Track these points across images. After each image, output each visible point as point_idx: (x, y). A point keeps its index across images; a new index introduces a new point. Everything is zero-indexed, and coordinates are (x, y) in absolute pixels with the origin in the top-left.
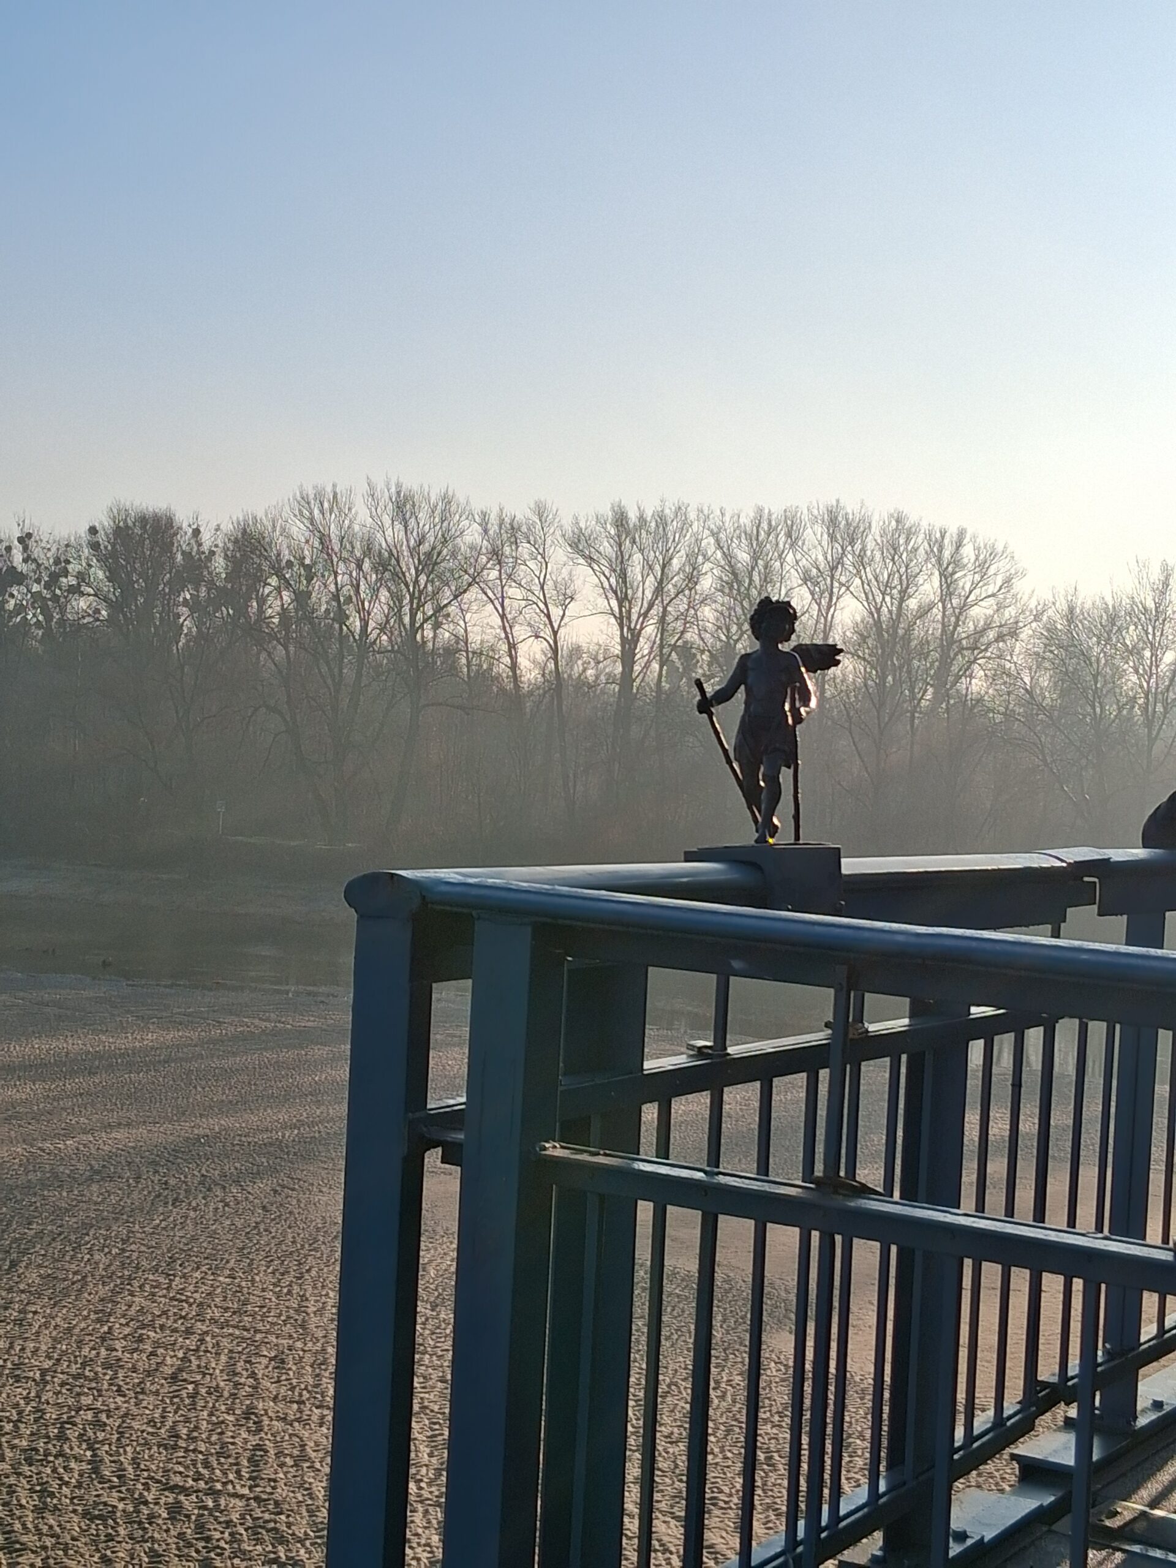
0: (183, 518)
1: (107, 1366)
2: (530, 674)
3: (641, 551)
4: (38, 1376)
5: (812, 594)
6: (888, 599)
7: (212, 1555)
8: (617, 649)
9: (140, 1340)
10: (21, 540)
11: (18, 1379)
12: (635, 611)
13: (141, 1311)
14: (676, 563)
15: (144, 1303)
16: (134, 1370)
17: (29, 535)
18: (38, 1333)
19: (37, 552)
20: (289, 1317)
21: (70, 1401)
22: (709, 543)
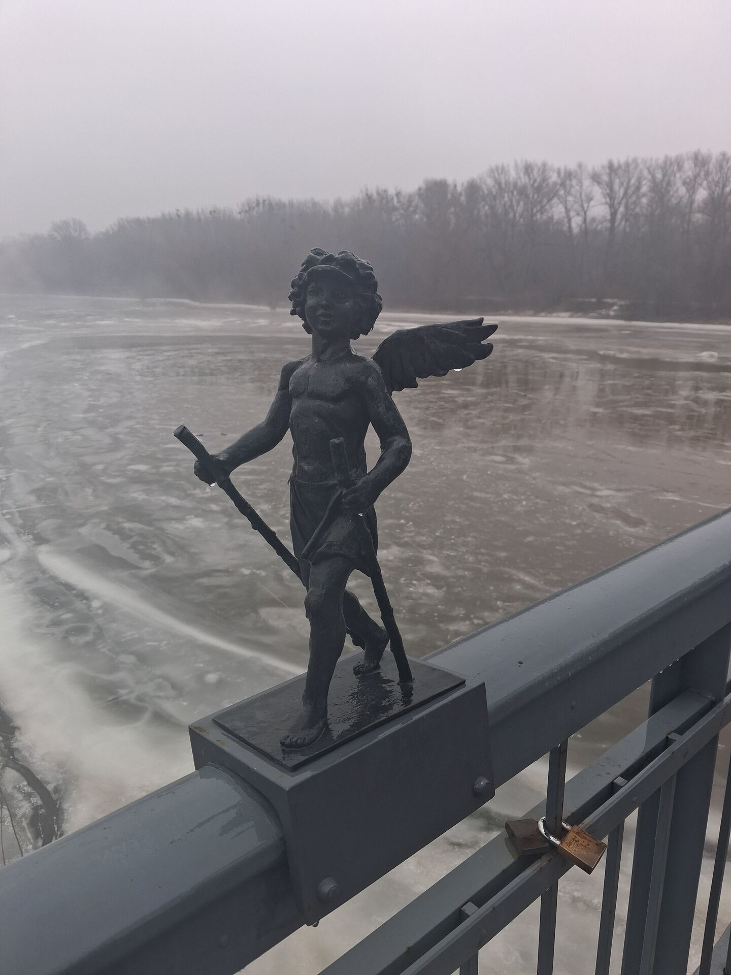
0: (450, 181)
2: (576, 229)
3: (619, 178)
5: (687, 189)
6: (718, 189)
8: (609, 217)
12: (616, 202)
14: (633, 181)
22: (645, 173)
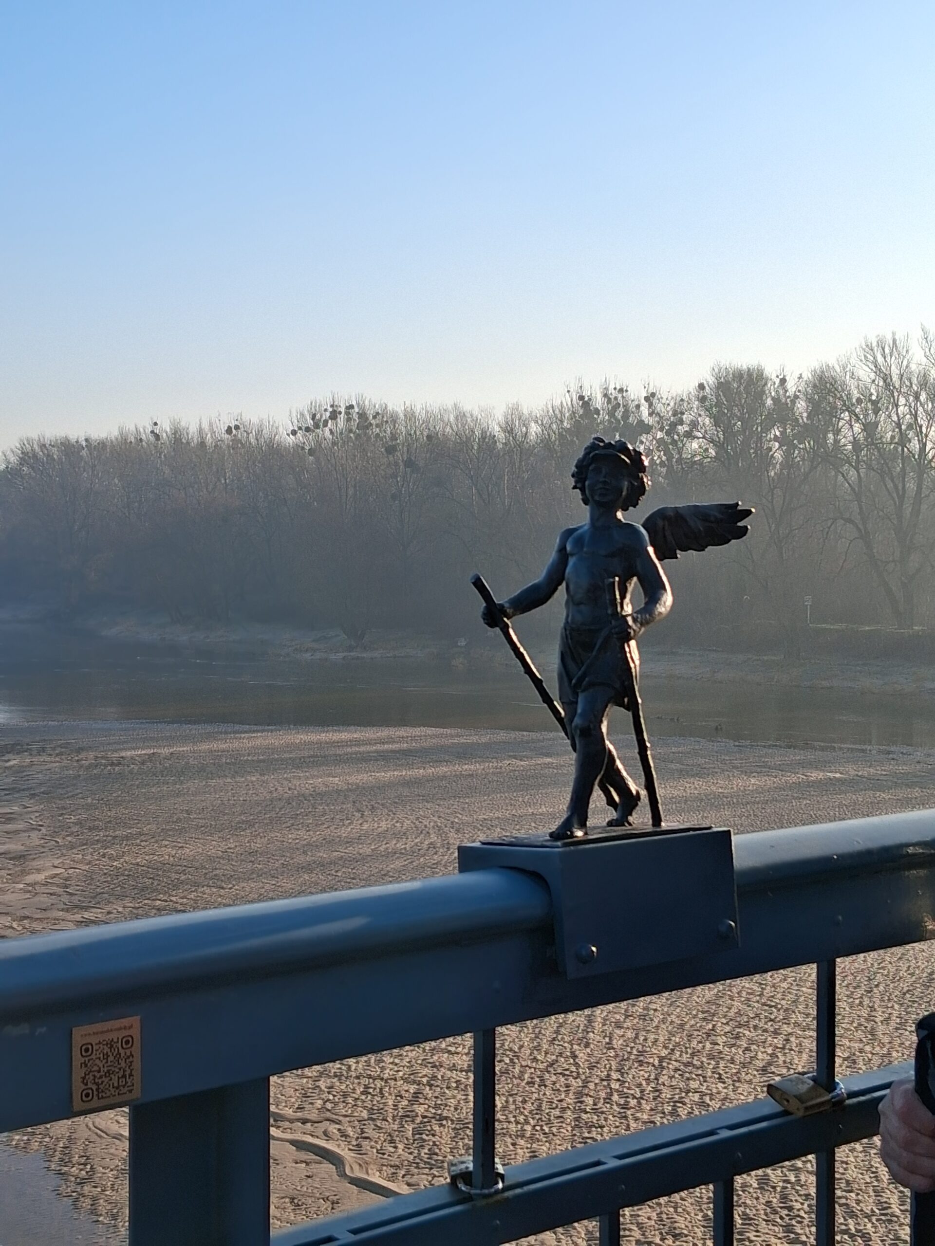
1: (711, 1057)
4: (656, 1063)
7: (794, 1222)
9: (737, 1037)
10: (647, 399)
11: (641, 1063)
13: (739, 1013)
15: (742, 1007)
16: (732, 1061)
17: (653, 395)
18: (657, 1027)
19: (659, 407)
20: (860, 1025)
21: (682, 1085)
